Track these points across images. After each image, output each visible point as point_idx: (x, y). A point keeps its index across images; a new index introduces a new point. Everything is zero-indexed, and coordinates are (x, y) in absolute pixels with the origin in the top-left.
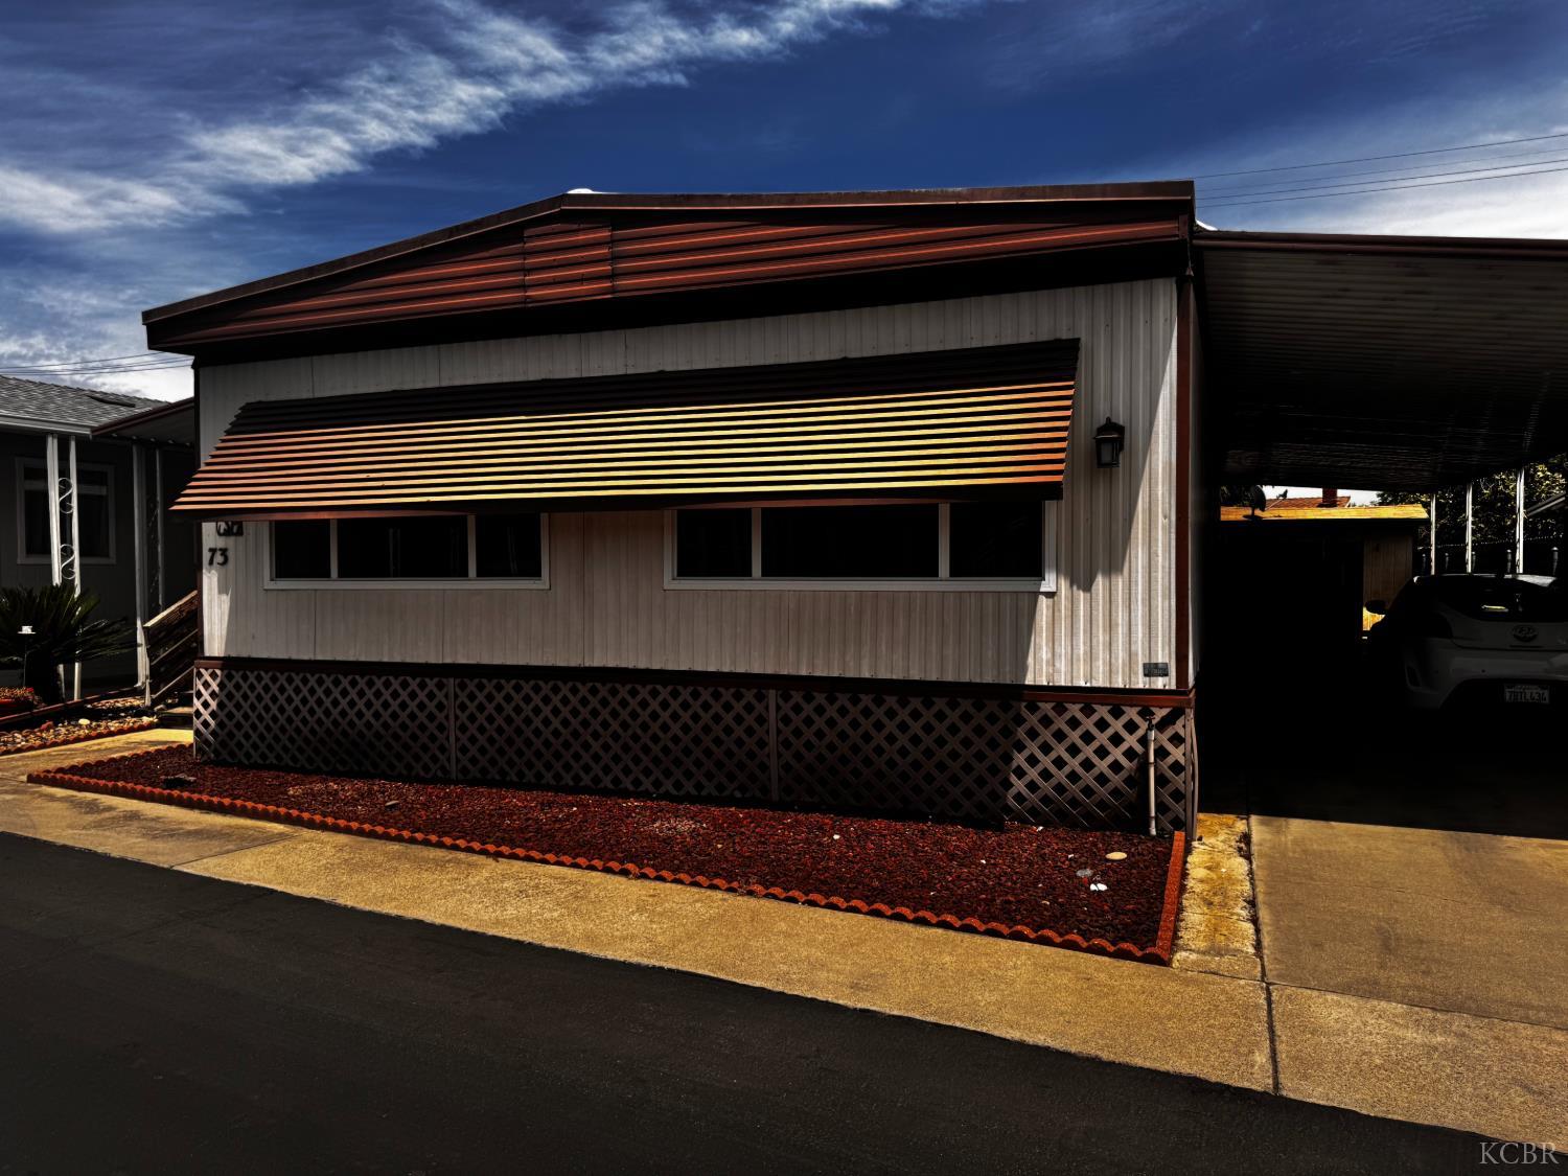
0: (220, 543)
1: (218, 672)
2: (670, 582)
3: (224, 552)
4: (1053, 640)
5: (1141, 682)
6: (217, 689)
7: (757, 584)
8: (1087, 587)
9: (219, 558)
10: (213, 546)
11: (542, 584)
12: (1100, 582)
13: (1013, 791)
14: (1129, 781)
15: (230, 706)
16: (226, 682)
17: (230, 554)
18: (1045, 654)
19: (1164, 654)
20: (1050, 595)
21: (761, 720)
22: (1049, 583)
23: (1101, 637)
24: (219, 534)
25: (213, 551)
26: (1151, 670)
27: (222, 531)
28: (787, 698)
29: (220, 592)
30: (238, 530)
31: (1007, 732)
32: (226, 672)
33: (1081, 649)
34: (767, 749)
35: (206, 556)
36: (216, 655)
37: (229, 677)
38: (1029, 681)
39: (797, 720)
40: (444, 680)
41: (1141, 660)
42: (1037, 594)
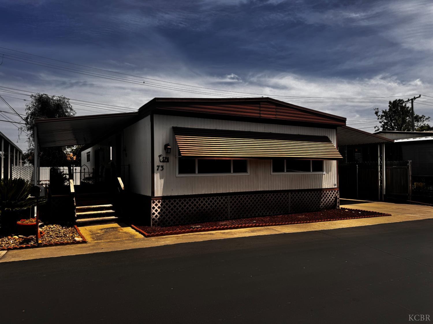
0: (161, 164)
1: (161, 201)
2: (272, 173)
3: (162, 167)
4: (325, 181)
5: (334, 187)
6: (160, 206)
7: (285, 173)
8: (328, 173)
9: (160, 168)
10: (158, 165)
11: (248, 174)
12: (329, 173)
13: (321, 205)
14: (334, 201)
15: (164, 210)
16: (163, 203)
17: (164, 167)
18: (324, 184)
19: (336, 183)
20: (324, 174)
21: (288, 198)
22: (324, 173)
23: (330, 181)
24: (160, 162)
25: (158, 166)
26: (335, 185)
27: (161, 161)
28: (292, 194)
29: (160, 179)
30: (167, 160)
31: (320, 196)
32: (163, 200)
33: (328, 182)
34: (288, 204)
35: (156, 168)
36: (159, 196)
37: (164, 202)
38: (323, 188)
39: (293, 197)
40: (227, 197)
41: (334, 183)
42: (323, 174)
